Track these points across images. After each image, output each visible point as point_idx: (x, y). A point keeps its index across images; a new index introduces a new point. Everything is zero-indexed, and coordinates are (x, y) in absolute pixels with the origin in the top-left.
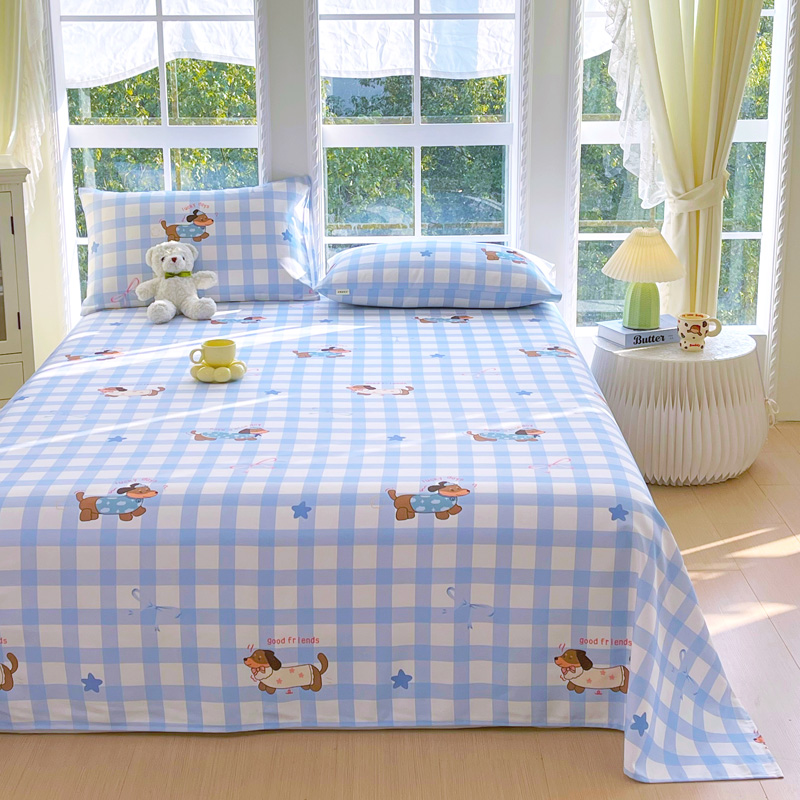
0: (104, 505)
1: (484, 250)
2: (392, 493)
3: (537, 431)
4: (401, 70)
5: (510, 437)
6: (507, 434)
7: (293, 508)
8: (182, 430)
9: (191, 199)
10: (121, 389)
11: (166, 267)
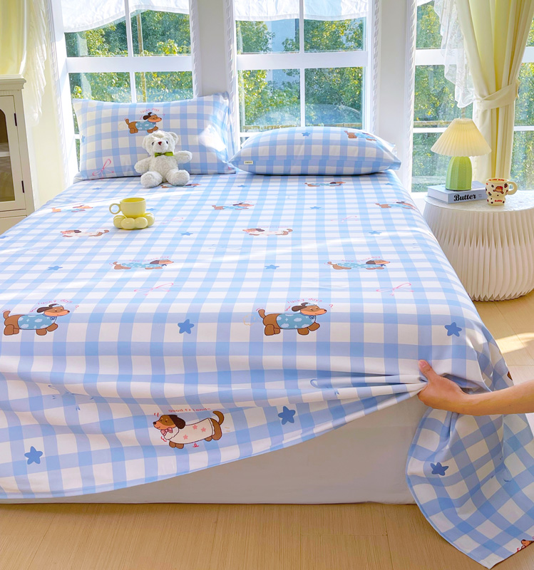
0: (24, 322)
1: (346, 132)
2: (261, 313)
3: (383, 261)
4: (290, 15)
5: (362, 266)
6: (360, 263)
7: (179, 325)
8: (107, 262)
9: (147, 106)
10: (77, 232)
11: (155, 149)
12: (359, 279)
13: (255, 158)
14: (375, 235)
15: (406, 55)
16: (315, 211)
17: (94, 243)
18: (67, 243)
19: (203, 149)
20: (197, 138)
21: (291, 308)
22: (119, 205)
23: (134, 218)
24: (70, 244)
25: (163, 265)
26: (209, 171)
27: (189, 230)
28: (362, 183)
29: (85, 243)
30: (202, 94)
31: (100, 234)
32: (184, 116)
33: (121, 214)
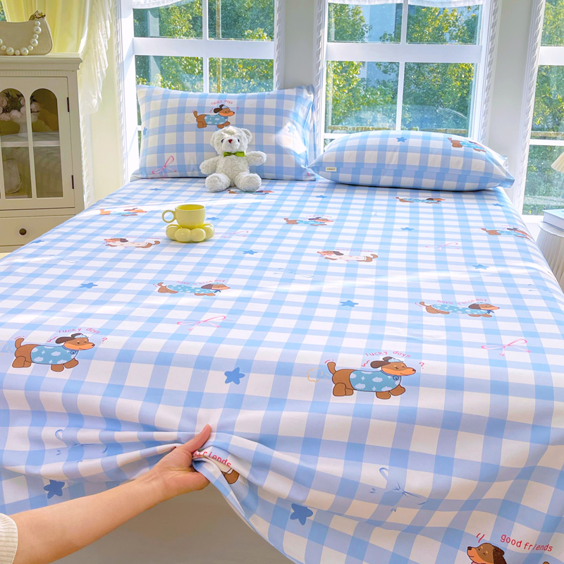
0: (38, 354)
1: (450, 139)
2: (331, 366)
3: (491, 306)
5: (463, 311)
6: (461, 307)
7: (227, 374)
8: (152, 282)
9: (220, 97)
10: (124, 240)
11: (224, 147)
12: (459, 329)
13: (339, 164)
14: (480, 270)
15: (527, 51)
16: (406, 233)
17: (140, 257)
18: (108, 255)
19: (279, 150)
20: (273, 137)
21: (370, 363)
22: (173, 212)
23: (191, 229)
24: (111, 255)
25: (217, 291)
26: (285, 176)
27: (253, 247)
28: (465, 201)
29: (130, 256)
30: (284, 86)
31: (149, 245)
32: (260, 111)
33: (175, 222)
